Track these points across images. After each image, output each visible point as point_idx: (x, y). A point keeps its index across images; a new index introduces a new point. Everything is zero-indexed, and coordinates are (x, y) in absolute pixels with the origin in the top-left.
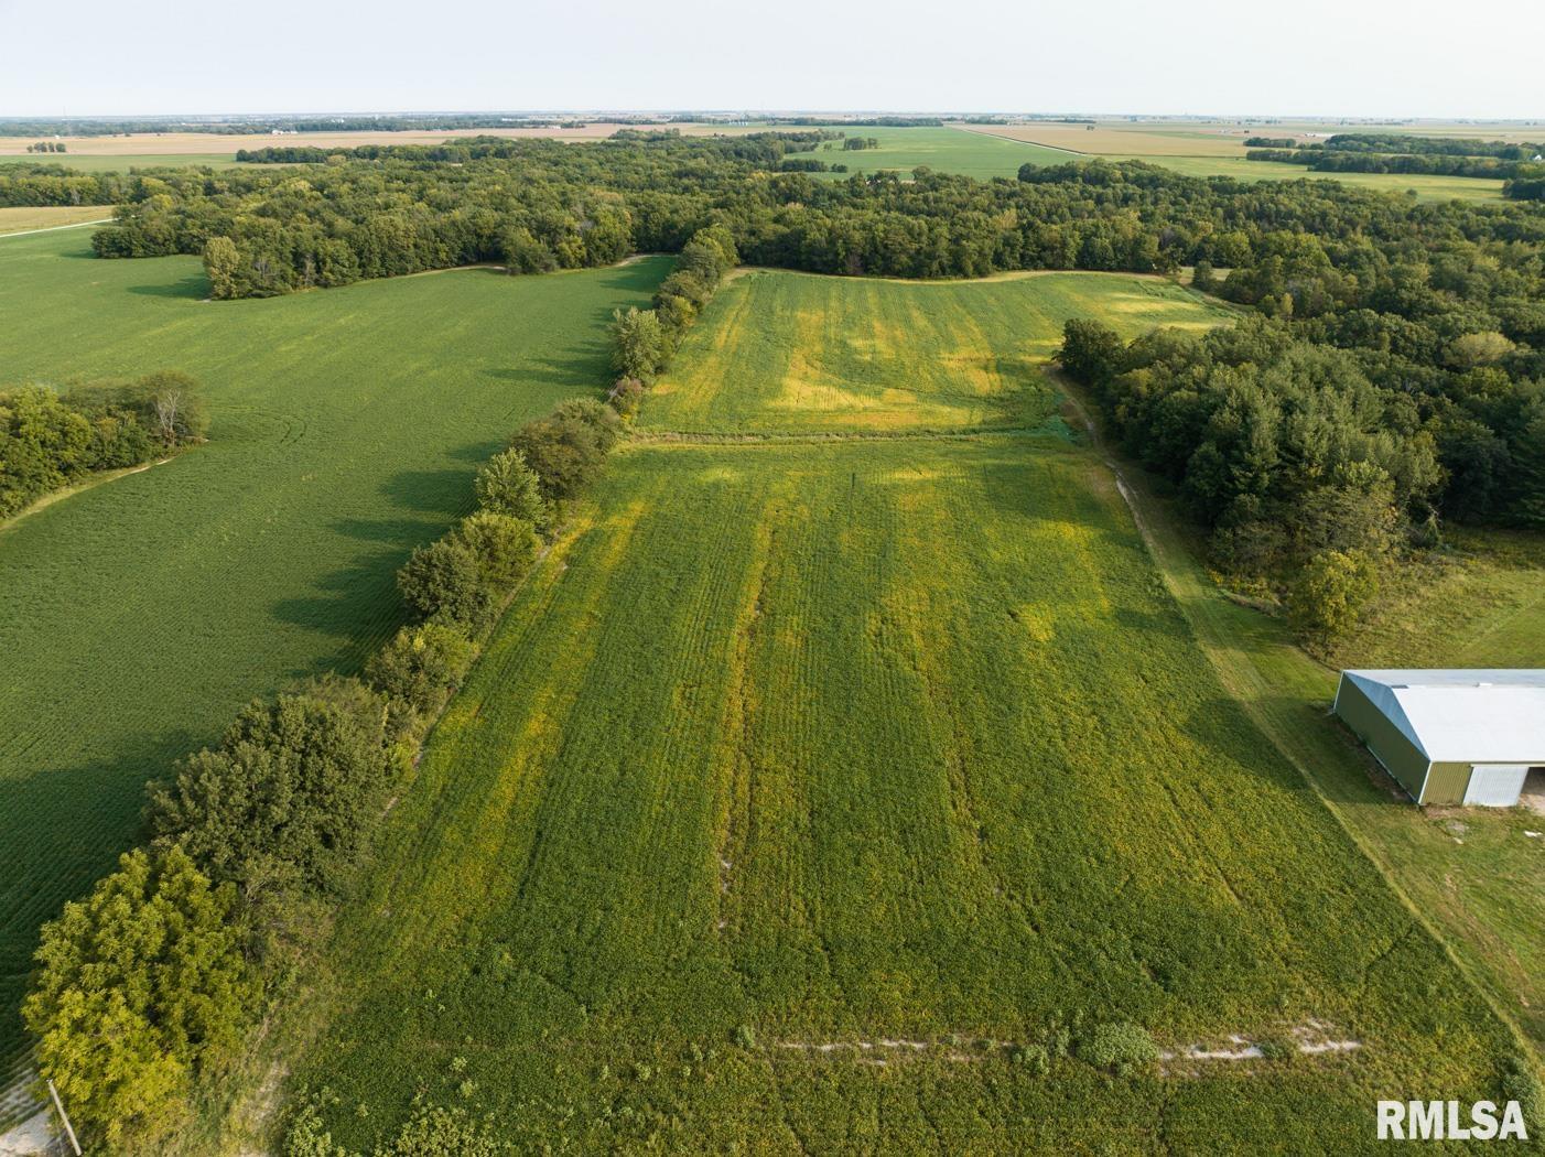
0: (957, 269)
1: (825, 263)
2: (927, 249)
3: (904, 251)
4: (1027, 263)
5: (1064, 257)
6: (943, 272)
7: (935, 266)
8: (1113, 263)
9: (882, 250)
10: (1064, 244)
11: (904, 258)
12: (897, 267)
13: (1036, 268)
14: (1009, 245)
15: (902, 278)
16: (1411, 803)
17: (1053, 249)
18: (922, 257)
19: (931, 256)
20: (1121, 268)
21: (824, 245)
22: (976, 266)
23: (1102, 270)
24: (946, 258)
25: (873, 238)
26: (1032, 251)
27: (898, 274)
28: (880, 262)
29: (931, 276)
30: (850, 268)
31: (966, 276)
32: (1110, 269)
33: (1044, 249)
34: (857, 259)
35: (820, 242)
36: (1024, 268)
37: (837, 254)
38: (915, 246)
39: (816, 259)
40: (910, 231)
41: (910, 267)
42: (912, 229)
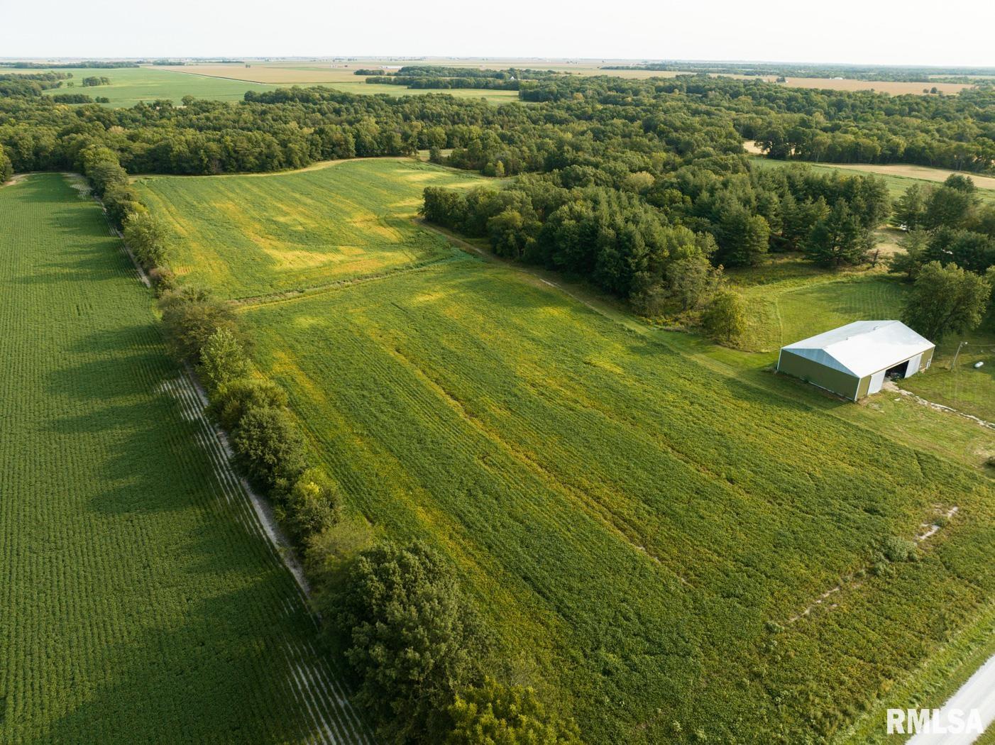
0: (290, 163)
1: (192, 168)
2: (265, 151)
3: (252, 154)
4: (327, 156)
5: (348, 150)
6: (281, 166)
7: (276, 162)
8: (379, 152)
9: (232, 153)
10: (347, 142)
11: (251, 159)
12: (249, 165)
13: (332, 159)
14: (314, 145)
15: (253, 173)
16: (852, 401)
17: (340, 145)
18: (264, 157)
19: (270, 156)
20: (383, 155)
21: (188, 154)
22: (300, 159)
23: (372, 156)
24: (281, 157)
25: (226, 147)
26: (328, 148)
27: (250, 171)
28: (235, 163)
29: (273, 170)
30: (214, 170)
31: (296, 168)
32: (377, 156)
33: (334, 146)
34: (217, 162)
35: (185, 153)
36: (325, 159)
37: (201, 160)
38: (258, 150)
39: (185, 165)
40: (249, 140)
41: (257, 165)
42: (251, 138)
